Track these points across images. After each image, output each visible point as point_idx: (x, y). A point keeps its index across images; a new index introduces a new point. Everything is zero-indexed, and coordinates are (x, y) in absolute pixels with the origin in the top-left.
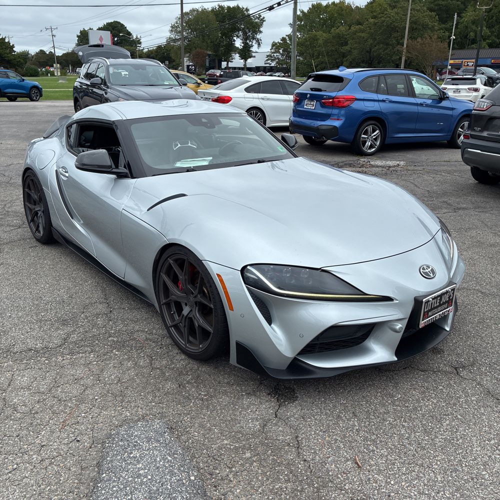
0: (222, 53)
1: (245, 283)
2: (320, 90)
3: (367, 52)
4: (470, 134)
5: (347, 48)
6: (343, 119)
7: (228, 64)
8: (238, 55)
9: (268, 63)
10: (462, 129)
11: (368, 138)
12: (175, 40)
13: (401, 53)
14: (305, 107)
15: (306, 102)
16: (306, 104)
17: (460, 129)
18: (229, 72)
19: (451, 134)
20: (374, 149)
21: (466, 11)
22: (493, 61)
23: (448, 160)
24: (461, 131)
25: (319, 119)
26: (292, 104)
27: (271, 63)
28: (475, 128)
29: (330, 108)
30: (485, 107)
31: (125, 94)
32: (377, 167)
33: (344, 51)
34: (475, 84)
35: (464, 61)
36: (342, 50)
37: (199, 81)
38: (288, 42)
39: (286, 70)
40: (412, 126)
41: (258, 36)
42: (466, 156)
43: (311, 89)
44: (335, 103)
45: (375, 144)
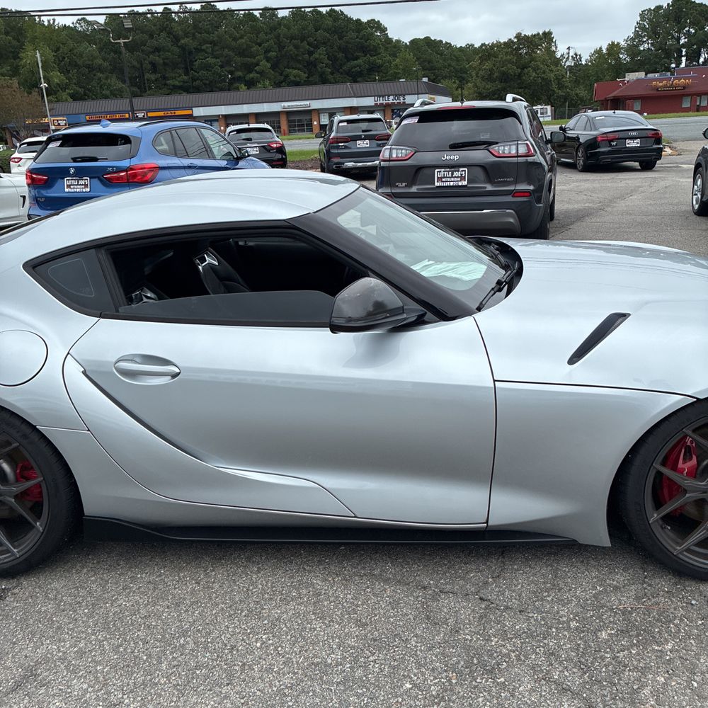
2: (93, 159)
14: (66, 190)
15: (67, 181)
21: (23, 49)
22: (88, 118)
28: (397, 184)
30: (404, 156)
43: (72, 159)
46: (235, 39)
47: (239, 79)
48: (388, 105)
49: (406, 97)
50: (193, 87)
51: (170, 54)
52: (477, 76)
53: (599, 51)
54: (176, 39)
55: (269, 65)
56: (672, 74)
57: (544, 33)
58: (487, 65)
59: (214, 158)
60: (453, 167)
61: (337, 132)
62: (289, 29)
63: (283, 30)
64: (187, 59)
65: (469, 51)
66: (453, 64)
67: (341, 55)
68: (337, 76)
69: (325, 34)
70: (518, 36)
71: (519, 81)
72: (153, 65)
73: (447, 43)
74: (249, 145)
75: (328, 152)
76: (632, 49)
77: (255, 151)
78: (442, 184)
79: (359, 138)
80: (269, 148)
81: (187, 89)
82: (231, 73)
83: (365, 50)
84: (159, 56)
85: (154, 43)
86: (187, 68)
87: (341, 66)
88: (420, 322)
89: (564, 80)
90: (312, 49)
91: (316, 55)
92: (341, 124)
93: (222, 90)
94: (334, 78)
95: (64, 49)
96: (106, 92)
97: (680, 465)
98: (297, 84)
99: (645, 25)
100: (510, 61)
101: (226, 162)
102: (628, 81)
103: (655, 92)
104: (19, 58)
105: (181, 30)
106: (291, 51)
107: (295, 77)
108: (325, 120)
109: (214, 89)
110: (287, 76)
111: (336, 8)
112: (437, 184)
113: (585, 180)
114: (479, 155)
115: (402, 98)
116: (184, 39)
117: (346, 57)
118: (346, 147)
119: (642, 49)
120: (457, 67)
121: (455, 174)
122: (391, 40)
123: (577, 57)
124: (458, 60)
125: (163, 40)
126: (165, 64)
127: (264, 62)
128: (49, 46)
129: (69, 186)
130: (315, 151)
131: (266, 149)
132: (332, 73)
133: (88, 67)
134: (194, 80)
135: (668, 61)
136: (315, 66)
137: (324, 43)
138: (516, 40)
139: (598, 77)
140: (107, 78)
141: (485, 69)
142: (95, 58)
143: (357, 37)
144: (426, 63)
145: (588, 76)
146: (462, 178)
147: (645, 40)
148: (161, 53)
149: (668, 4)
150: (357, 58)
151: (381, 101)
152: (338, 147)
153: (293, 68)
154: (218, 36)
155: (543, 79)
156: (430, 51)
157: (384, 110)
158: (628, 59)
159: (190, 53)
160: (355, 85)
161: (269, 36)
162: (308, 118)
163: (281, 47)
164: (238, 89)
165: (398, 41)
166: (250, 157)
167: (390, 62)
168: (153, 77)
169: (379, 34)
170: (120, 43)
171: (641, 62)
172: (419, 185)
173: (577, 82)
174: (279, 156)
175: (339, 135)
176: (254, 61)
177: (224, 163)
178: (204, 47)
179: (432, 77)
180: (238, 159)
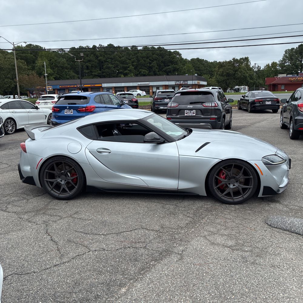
2: (75, 104)
22: (60, 87)
28: (173, 115)
46: (120, 57)
47: (121, 73)
48: (180, 84)
49: (188, 81)
50: (103, 75)
51: (94, 63)
52: (217, 74)
53: (268, 65)
54: (97, 57)
55: (133, 68)
56: (298, 75)
57: (246, 58)
58: (221, 70)
59: (113, 104)
60: (191, 110)
61: (157, 96)
62: (142, 54)
63: (139, 55)
64: (101, 64)
65: (215, 64)
66: (208, 68)
67: (162, 64)
68: (161, 72)
69: (157, 56)
70: (234, 59)
71: (234, 76)
72: (87, 67)
73: (206, 60)
74: (124, 100)
75: (154, 103)
76: (282, 64)
77: (127, 102)
78: (187, 115)
79: (166, 98)
80: (132, 101)
81: (100, 76)
82: (118, 70)
83: (172, 62)
84: (90, 63)
85: (88, 58)
86: (100, 68)
87: (162, 69)
88: (164, 143)
89: (253, 76)
90: (151, 62)
91: (152, 64)
92: (159, 93)
93: (114, 77)
94: (159, 73)
95: (53, 60)
96: (68, 77)
97: (221, 176)
98: (144, 75)
99: (287, 56)
100: (230, 69)
101: (117, 106)
102: (279, 78)
103: (291, 82)
104: (35, 63)
105: (99, 54)
106: (142, 62)
107: (143, 72)
108: (154, 90)
109: (111, 76)
110: (140, 72)
111: (161, 46)
112: (185, 115)
113: (249, 116)
114: (199, 106)
115: (186, 82)
116: (100, 57)
117: (165, 65)
118: (161, 102)
119: (286, 65)
120: (210, 70)
121: (191, 112)
122: (183, 59)
123: (259, 67)
124: (210, 67)
125: (92, 57)
126: (92, 66)
127: (131, 67)
128: (47, 59)
129: (66, 112)
130: (149, 102)
131: (131, 101)
132: (158, 71)
133: (62, 67)
134: (103, 73)
135: (297, 70)
136: (152, 68)
137: (156, 60)
138: (233, 61)
139: (268, 75)
140: (69, 72)
141: (220, 71)
142: (65, 64)
143: (169, 57)
144: (197, 68)
145: (263, 75)
146: (194, 113)
147: (287, 61)
148: (91, 62)
149: (297, 48)
150: (169, 66)
151: (178, 83)
152: (158, 101)
153: (143, 69)
154: (114, 56)
155: (244, 76)
156: (199, 63)
157: (179, 87)
158: (280, 69)
159: (102, 62)
160: (167, 76)
161: (134, 57)
162: (148, 89)
163: (139, 61)
164: (120, 77)
165: (186, 59)
166: (126, 105)
167: (182, 67)
168: (87, 71)
169: (178, 56)
170: (78, 61)
171: (286, 70)
172: (180, 115)
173: (259, 77)
174: (136, 104)
175: (158, 97)
176: (128, 66)
177: (116, 106)
178: (108, 60)
179: (199, 74)
180: (121, 105)
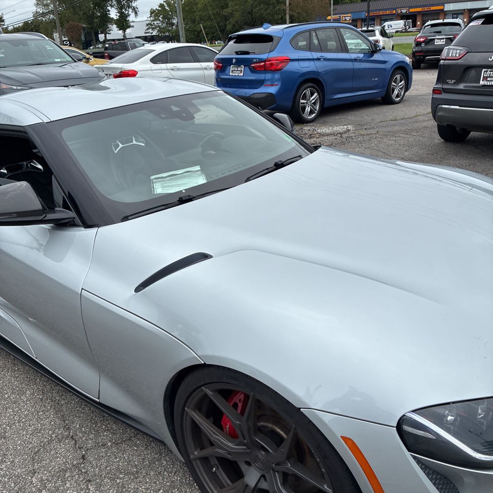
0: (97, 25)
1: (409, 450)
2: (247, 53)
3: (249, 13)
4: (442, 88)
5: (229, 10)
6: (280, 84)
7: (105, 36)
8: (115, 26)
9: (148, 32)
10: (395, 83)
11: (307, 103)
12: (43, 14)
13: (284, 11)
14: (231, 74)
15: (232, 68)
16: (232, 71)
17: (393, 83)
18: (115, 44)
19: (386, 89)
20: (314, 115)
23: (394, 119)
24: (394, 86)
25: (247, 87)
26: (213, 72)
27: (152, 31)
28: (448, 81)
29: (262, 73)
30: (457, 55)
31: (8, 78)
32: (328, 135)
33: (226, 14)
34: (375, 36)
35: (342, 16)
36: (223, 13)
37: (88, 56)
38: (167, 8)
39: (168, 38)
40: (348, 85)
41: (134, 4)
42: (440, 114)
43: (235, 52)
44: (268, 67)
45: (314, 108)
112: (482, 83)
172: (466, 82)
180: (374, 52)
